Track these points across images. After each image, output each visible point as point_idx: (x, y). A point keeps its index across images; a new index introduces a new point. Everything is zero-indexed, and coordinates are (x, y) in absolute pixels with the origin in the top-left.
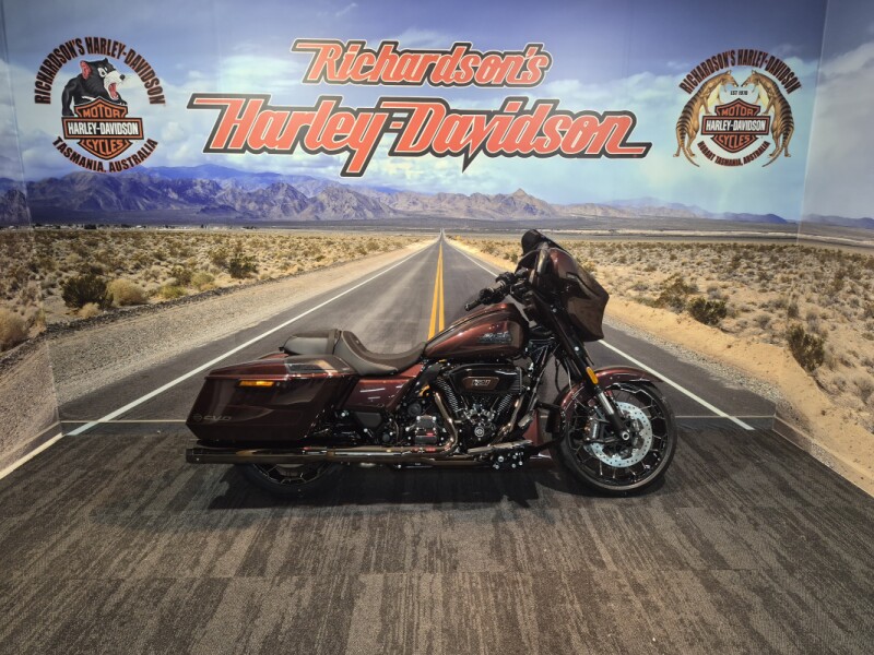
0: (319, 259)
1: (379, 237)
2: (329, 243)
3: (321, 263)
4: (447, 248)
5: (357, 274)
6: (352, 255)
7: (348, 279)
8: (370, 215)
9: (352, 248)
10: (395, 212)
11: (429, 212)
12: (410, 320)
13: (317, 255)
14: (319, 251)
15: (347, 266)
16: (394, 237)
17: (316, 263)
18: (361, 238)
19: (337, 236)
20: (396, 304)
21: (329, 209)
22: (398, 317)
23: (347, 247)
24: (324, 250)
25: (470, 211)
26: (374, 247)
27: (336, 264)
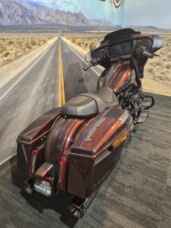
0: (6, 55)
1: (36, 37)
2: (11, 43)
3: (8, 58)
4: (62, 41)
5: (28, 62)
6: (24, 49)
7: (24, 66)
8: (29, 22)
9: (24, 45)
10: (41, 20)
11: (54, 21)
12: (52, 82)
13: (5, 53)
14: (5, 49)
15: (23, 57)
16: (42, 36)
17: (5, 59)
18: (26, 37)
19: (14, 37)
20: (47, 75)
21: (6, 16)
22: (48, 82)
23: (20, 44)
24: (8, 48)
25: (67, 21)
26: (34, 43)
27: (17, 57)
